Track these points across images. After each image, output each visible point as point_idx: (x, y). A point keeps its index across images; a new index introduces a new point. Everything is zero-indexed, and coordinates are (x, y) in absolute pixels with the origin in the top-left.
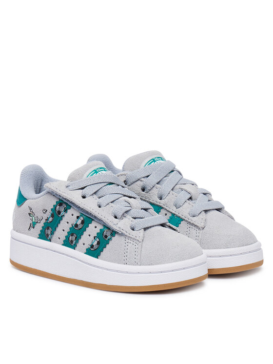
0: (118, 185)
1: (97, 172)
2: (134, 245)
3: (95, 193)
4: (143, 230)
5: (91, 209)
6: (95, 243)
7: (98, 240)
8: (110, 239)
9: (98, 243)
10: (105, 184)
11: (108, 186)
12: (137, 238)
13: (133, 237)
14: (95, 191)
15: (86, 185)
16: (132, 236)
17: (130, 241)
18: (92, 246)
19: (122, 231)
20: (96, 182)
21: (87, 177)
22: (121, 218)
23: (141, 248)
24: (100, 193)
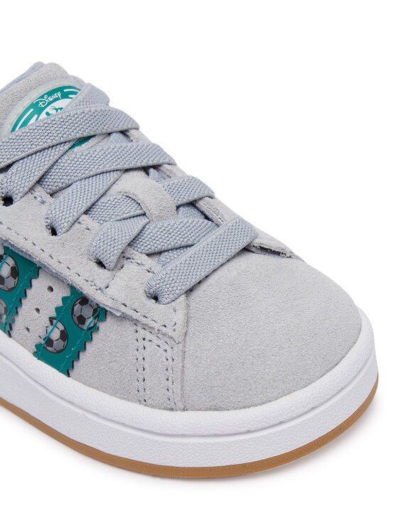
0: (110, 134)
1: (39, 111)
2: (161, 350)
3: (40, 181)
4: (183, 297)
5: (29, 242)
6: (56, 335)
7: (62, 327)
8: (94, 329)
9: (64, 335)
10: (67, 146)
11: (76, 149)
12: (169, 331)
13: (156, 326)
14: (36, 178)
15: (9, 162)
16: (152, 324)
17: (148, 336)
18: (49, 342)
19: (123, 309)
20: (39, 148)
21: (13, 130)
22: (118, 266)
23: (183, 361)
24: (53, 181)
